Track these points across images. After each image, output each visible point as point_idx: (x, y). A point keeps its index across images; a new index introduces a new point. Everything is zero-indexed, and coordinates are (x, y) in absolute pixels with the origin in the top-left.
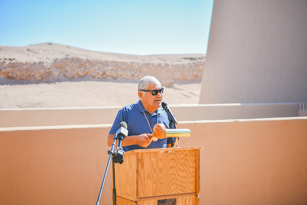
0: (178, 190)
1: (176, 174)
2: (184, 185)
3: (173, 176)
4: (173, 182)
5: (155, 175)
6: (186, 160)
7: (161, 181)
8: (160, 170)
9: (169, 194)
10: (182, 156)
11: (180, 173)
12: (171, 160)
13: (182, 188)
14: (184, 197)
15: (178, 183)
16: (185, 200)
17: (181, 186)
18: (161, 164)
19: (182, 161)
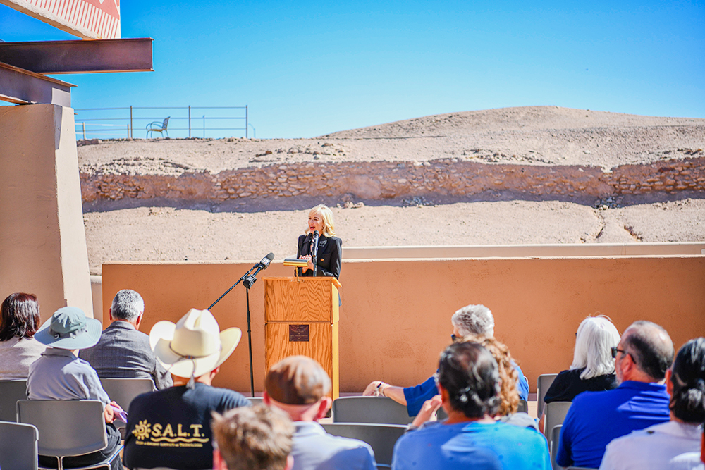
0: (311, 317)
1: (308, 301)
2: (317, 313)
3: (305, 304)
4: (305, 308)
5: (286, 302)
6: (318, 289)
7: (292, 307)
8: (292, 297)
9: (301, 320)
10: (315, 285)
11: (313, 301)
12: (303, 288)
13: (315, 316)
14: (318, 325)
15: (310, 310)
16: (319, 327)
17: (314, 314)
18: (291, 292)
19: (315, 290)
